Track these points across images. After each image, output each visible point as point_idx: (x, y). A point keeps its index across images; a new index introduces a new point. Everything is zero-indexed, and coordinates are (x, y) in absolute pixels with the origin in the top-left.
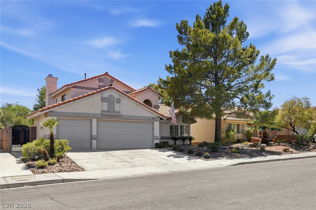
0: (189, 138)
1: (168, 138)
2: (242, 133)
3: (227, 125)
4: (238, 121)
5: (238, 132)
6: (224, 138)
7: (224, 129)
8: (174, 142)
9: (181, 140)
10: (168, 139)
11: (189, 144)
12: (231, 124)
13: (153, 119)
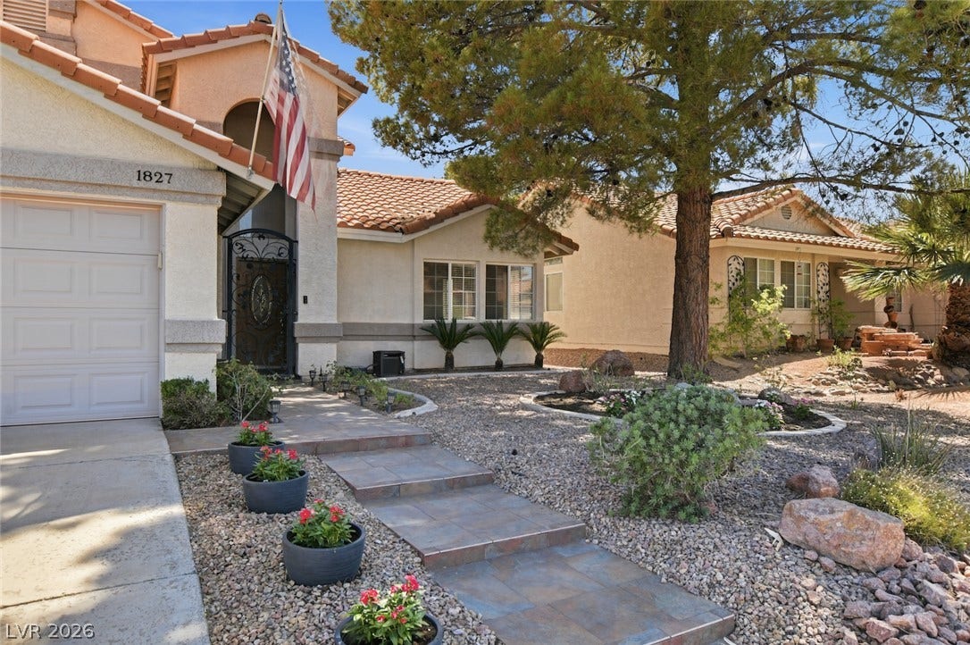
0: (528, 331)
1: (411, 334)
2: (807, 305)
3: (735, 265)
4: (791, 248)
5: (788, 302)
6: (721, 329)
7: (719, 286)
8: (442, 353)
9: (486, 344)
10: (414, 337)
11: (533, 361)
12: (756, 259)
13: (145, 175)
